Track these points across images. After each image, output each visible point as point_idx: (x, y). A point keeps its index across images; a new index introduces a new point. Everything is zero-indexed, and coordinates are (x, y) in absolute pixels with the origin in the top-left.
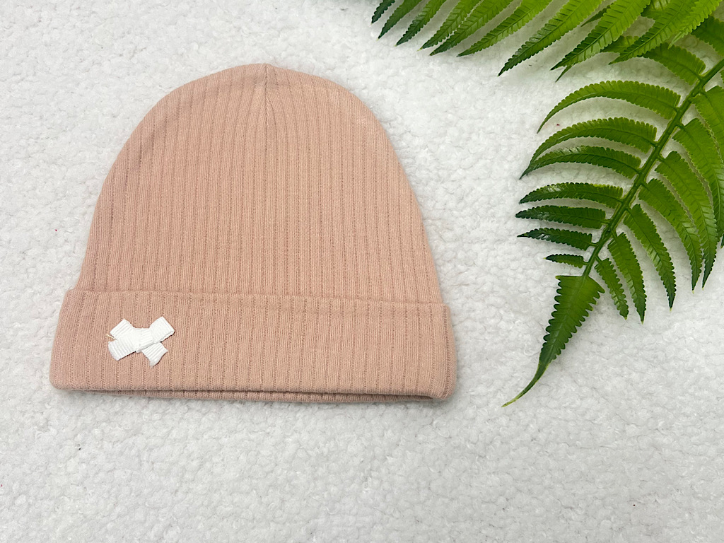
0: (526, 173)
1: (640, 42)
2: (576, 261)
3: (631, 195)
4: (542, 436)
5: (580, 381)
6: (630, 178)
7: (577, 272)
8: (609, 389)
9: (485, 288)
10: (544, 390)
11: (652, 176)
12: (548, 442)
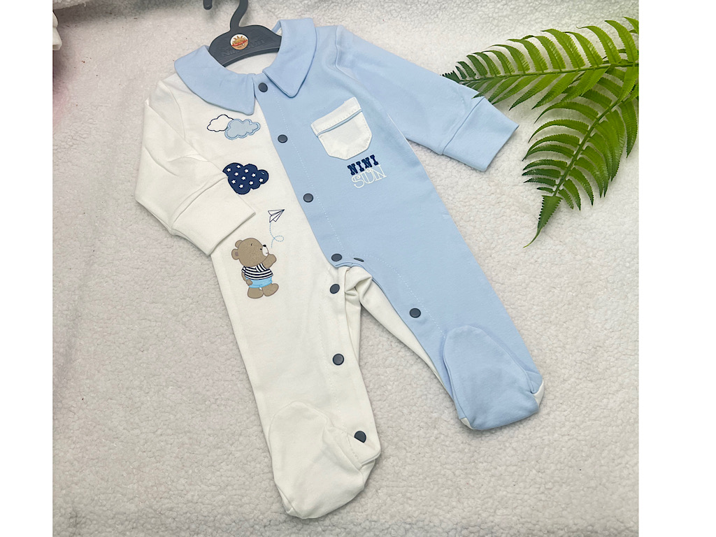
0: (525, 158)
2: (551, 191)
3: (571, 165)
4: (539, 260)
5: (554, 238)
6: (570, 158)
7: (551, 195)
8: (567, 241)
9: (510, 203)
10: (539, 243)
11: (580, 156)
12: (542, 262)
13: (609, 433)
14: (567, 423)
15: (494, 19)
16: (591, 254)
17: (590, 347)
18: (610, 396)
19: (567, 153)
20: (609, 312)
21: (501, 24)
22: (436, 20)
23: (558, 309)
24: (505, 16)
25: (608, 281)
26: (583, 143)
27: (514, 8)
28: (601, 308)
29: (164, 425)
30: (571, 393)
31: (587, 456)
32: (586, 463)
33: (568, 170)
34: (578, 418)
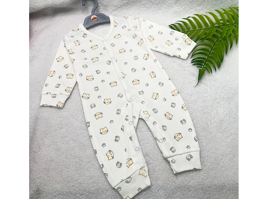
0: (191, 57)
1: (204, 38)
2: (201, 67)
3: (207, 58)
4: (200, 92)
5: (204, 84)
6: (207, 56)
7: (202, 69)
8: (208, 85)
10: (199, 86)
11: (210, 55)
12: (200, 93)
13: (228, 151)
14: (213, 148)
15: (178, 12)
16: (217, 89)
17: (219, 121)
18: (228, 138)
19: (206, 54)
20: (225, 108)
21: (180, 14)
22: (158, 13)
23: (207, 108)
24: (181, 11)
25: (223, 98)
26: (211, 51)
27: (184, 8)
28: (222, 107)
29: (70, 155)
30: (214, 137)
31: (221, 159)
32: (221, 162)
33: (206, 60)
34: (217, 146)
